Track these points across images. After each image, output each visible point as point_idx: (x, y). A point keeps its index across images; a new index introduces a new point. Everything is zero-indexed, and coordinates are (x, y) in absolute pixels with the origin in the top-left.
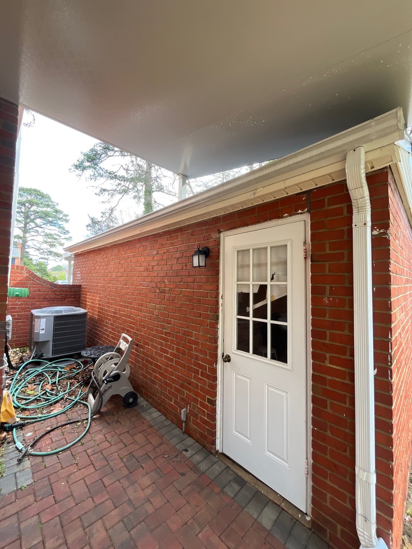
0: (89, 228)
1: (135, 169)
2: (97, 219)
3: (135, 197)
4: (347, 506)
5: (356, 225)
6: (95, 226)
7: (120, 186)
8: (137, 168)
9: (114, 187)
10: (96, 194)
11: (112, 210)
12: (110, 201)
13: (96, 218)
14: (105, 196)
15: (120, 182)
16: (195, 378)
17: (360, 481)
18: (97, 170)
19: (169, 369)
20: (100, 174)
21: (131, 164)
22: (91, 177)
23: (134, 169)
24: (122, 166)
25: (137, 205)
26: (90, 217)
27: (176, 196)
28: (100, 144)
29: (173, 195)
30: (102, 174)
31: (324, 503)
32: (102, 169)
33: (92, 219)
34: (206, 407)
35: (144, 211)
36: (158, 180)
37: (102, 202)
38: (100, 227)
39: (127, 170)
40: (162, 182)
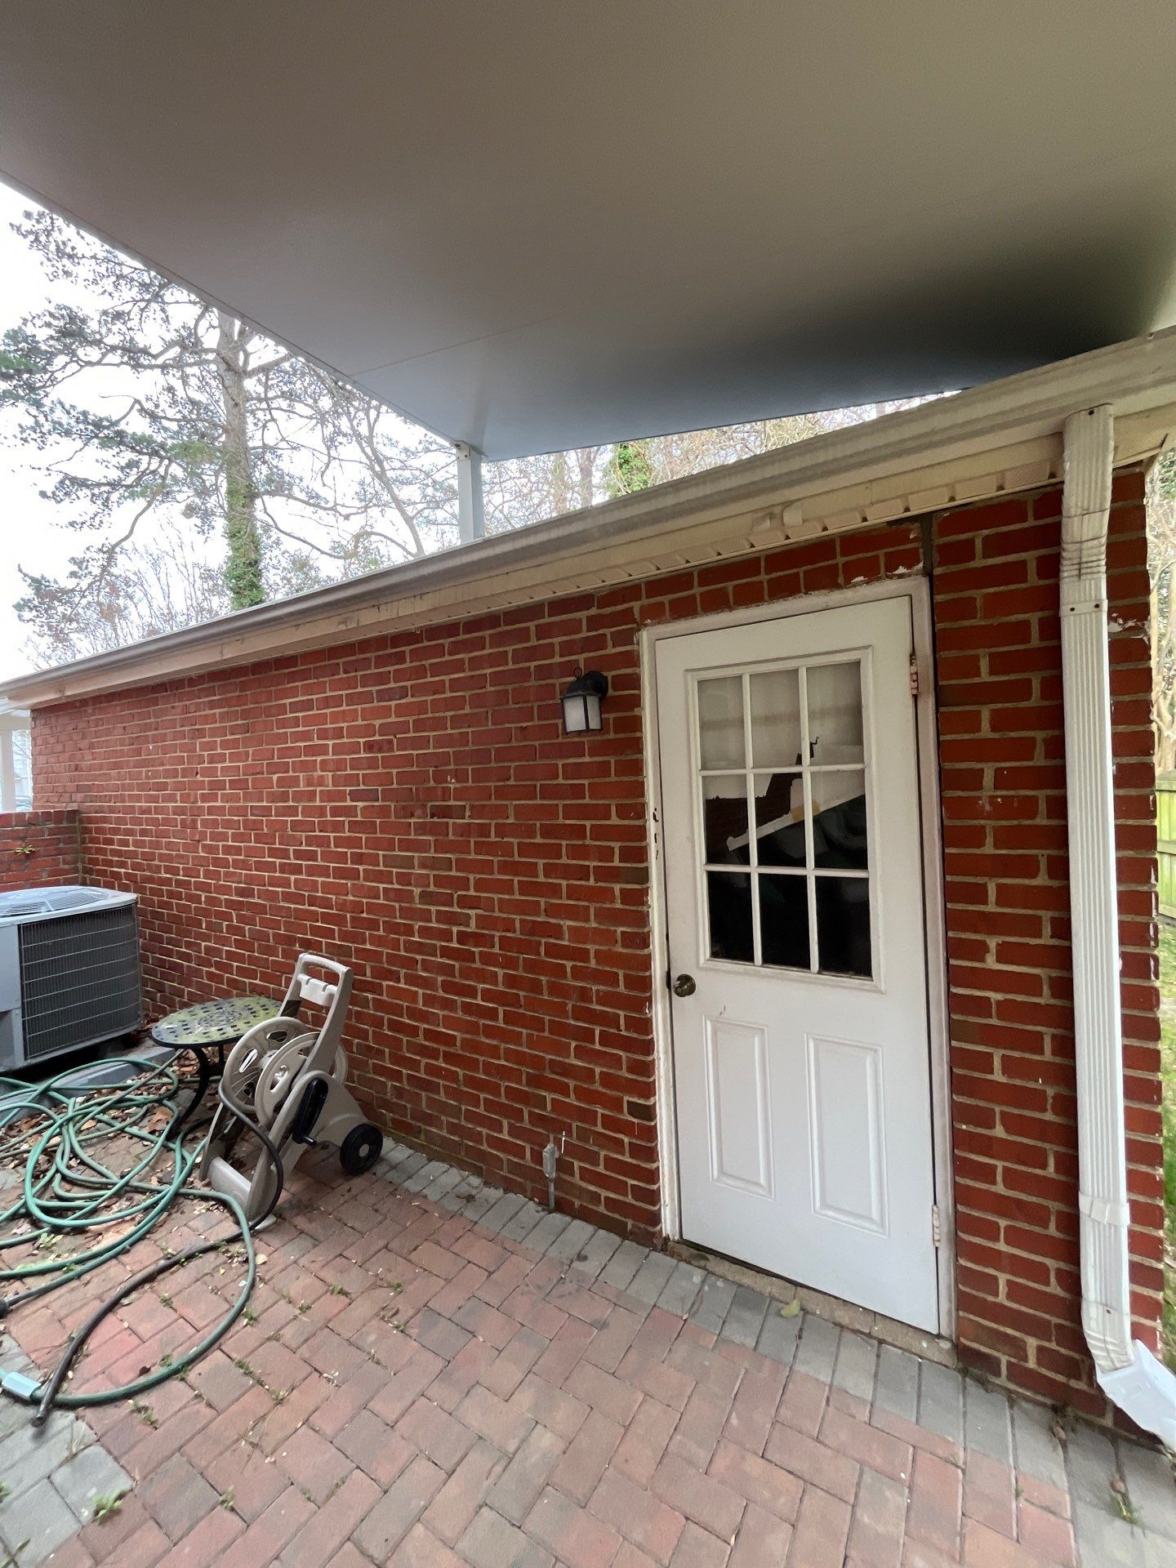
0: (27, 615)
1: (184, 417)
2: (56, 582)
3: (190, 511)
4: (1054, 1292)
5: (1073, 609)
6: (50, 608)
7: (135, 470)
8: (191, 412)
9: (114, 474)
10: (43, 494)
11: (110, 553)
12: (101, 522)
13: (51, 580)
14: (82, 506)
15: (133, 456)
16: (580, 1053)
17: (1093, 1227)
18: (46, 409)
19: (483, 1039)
20: (61, 424)
21: (165, 398)
22: (25, 435)
23: (179, 416)
24: (137, 401)
25: (202, 537)
26: (26, 575)
27: (336, 511)
28: (48, 319)
29: (325, 509)
30: (69, 424)
31: (990, 1298)
32: (67, 407)
33: (38, 584)
34: (627, 1128)
35: (229, 558)
36: (268, 456)
37: (72, 524)
38: (70, 610)
39: (154, 417)
40: (281, 465)
